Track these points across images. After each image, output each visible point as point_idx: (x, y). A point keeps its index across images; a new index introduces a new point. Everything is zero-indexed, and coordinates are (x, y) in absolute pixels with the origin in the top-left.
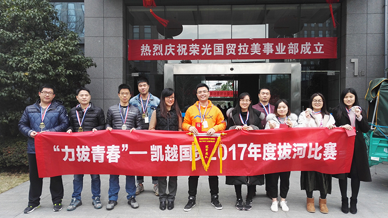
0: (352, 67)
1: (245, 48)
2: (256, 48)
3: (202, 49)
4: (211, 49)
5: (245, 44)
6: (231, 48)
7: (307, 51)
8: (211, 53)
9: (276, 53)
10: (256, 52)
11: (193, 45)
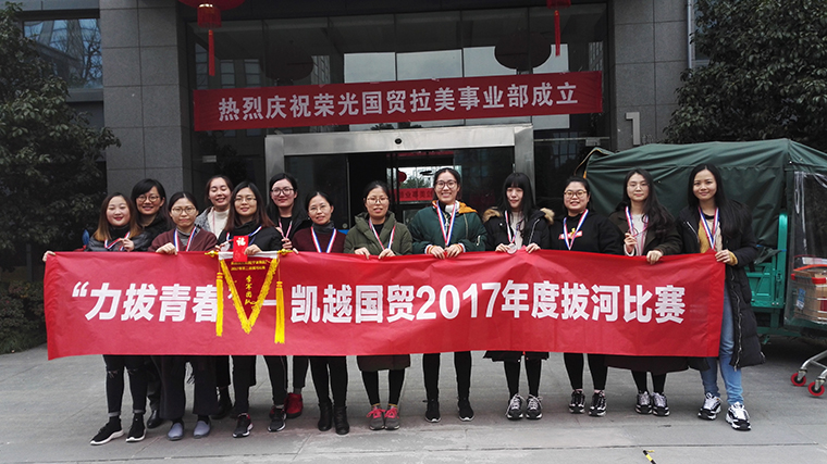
0: (628, 127)
1: (424, 98)
2: (445, 98)
3: (340, 103)
4: (356, 102)
5: (423, 90)
6: (396, 99)
7: (545, 101)
8: (357, 110)
9: (485, 107)
10: (445, 105)
11: (321, 96)
